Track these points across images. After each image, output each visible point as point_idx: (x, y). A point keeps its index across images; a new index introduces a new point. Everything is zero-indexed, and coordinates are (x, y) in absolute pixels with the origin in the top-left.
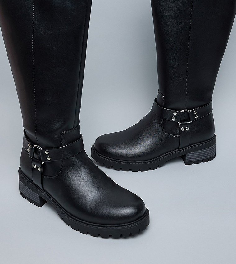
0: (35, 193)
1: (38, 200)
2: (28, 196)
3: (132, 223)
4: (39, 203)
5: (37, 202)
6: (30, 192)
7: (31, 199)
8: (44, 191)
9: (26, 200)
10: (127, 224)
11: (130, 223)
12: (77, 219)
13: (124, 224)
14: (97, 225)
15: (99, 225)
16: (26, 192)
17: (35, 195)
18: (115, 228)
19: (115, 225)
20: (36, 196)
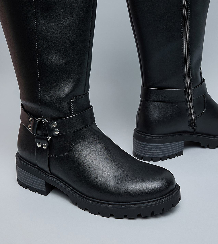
0: (38, 179)
1: (43, 186)
2: (30, 184)
3: (164, 197)
4: (45, 190)
5: (41, 189)
6: (33, 178)
7: (34, 187)
8: (52, 174)
9: (28, 190)
10: (158, 199)
11: (162, 197)
12: (96, 200)
13: (155, 199)
14: (122, 203)
15: (124, 203)
16: (27, 181)
17: (40, 181)
18: (145, 204)
19: (144, 202)
20: (40, 183)
